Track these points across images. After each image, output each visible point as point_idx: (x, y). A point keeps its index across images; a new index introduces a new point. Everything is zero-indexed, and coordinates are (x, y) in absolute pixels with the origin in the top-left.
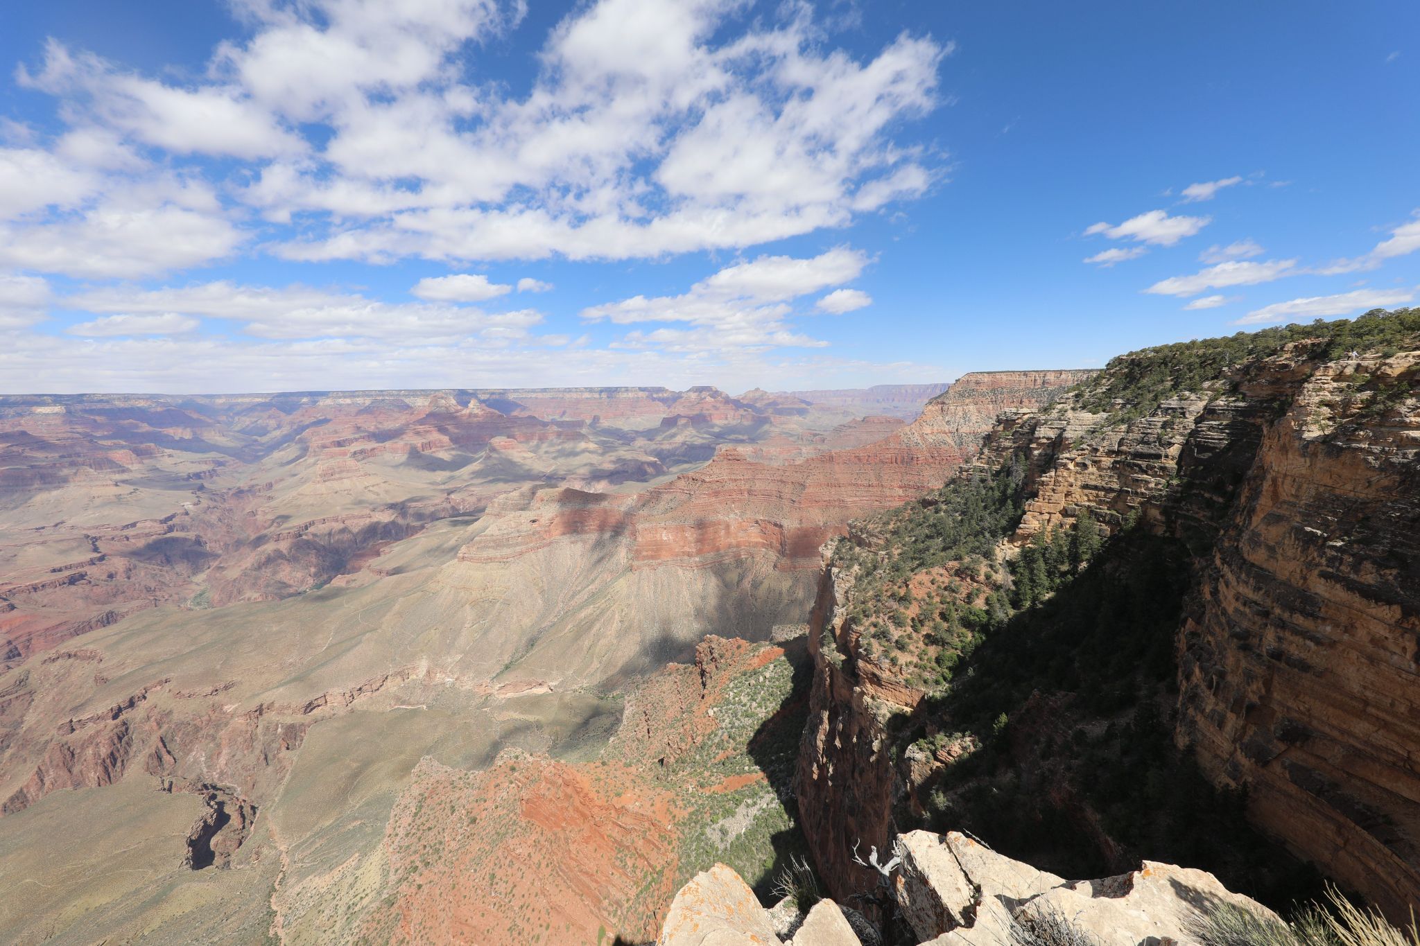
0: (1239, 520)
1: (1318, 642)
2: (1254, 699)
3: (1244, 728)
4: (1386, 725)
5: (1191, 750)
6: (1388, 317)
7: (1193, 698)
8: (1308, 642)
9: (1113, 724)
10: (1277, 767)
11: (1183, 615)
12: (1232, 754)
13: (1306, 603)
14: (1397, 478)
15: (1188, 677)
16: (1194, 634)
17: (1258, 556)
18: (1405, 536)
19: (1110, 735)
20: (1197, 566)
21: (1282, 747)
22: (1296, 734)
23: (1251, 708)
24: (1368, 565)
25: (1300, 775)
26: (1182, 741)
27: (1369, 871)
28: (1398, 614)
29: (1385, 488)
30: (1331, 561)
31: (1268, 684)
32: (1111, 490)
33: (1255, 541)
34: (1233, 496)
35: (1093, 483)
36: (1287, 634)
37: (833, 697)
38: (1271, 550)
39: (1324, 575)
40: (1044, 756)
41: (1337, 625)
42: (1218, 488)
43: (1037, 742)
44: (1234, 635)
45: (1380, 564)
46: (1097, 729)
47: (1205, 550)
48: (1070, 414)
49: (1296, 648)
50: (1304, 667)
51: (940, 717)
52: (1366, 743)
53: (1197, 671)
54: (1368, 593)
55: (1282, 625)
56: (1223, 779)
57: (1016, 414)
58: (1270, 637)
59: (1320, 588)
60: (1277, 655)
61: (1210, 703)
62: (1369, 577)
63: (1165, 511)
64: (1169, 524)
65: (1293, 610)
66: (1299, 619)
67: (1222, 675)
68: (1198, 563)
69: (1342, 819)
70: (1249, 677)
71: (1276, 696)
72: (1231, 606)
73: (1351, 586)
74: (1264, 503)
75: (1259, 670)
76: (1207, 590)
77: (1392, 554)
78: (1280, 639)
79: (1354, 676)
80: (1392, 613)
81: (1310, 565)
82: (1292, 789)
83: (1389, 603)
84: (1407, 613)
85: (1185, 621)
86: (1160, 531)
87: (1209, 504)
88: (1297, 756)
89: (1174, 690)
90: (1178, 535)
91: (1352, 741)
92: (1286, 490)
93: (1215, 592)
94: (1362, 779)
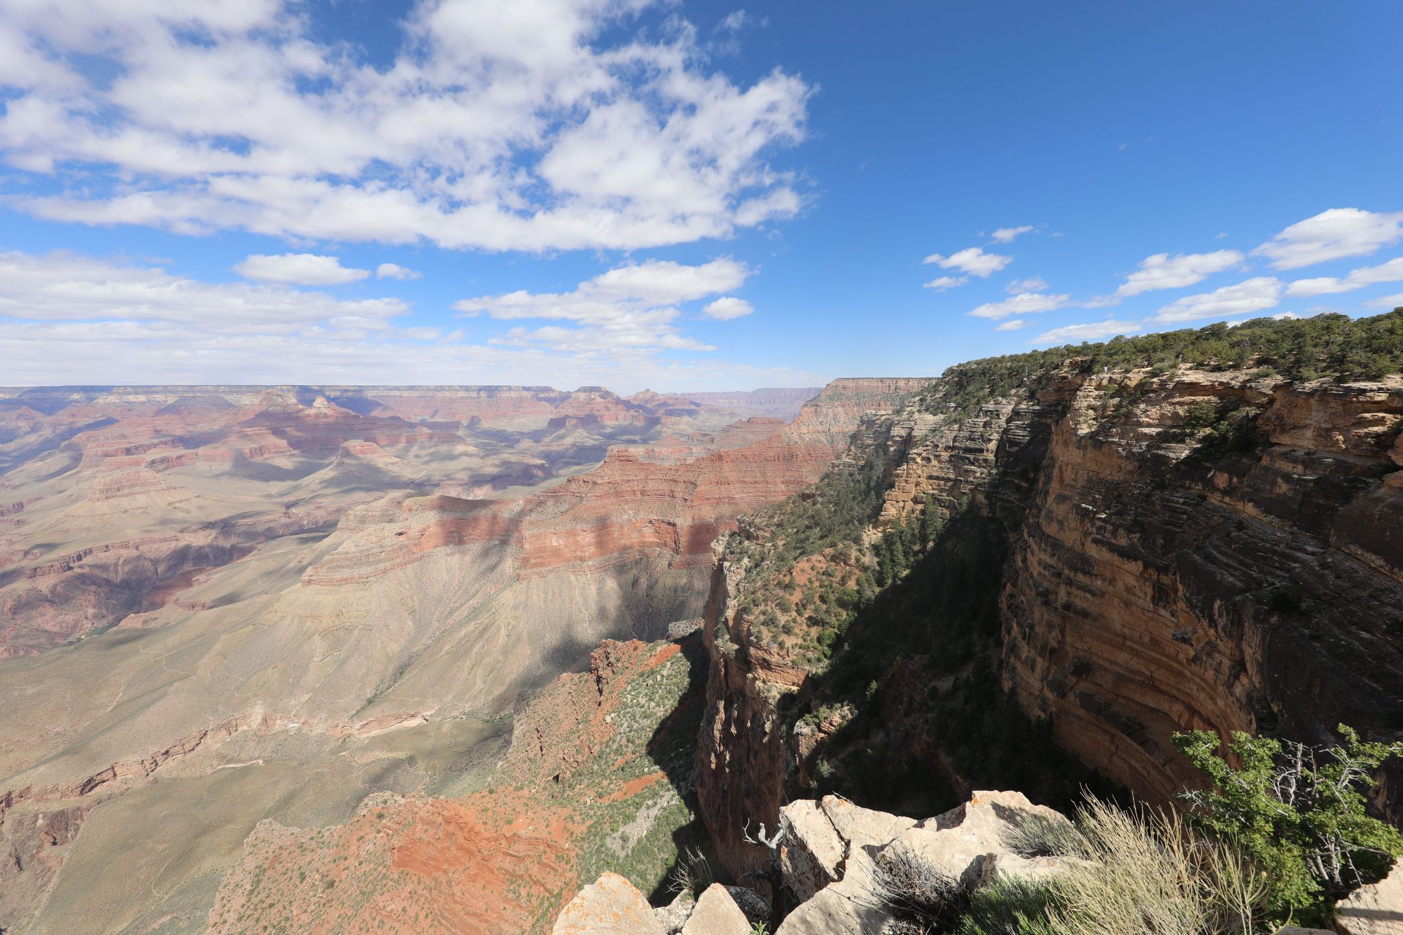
0: (1038, 501)
1: (1094, 595)
2: (1054, 644)
3: (1048, 668)
4: (1136, 653)
5: (1013, 692)
6: (1128, 342)
7: (1013, 648)
8: (1088, 595)
9: (957, 679)
10: (1071, 697)
11: (1004, 581)
12: (1041, 691)
13: (1083, 564)
14: (1137, 464)
15: (1009, 632)
16: (1012, 596)
17: (1052, 529)
18: (1143, 508)
19: (956, 688)
20: (1012, 540)
21: (1074, 680)
22: (1083, 669)
23: (1053, 651)
24: (1121, 532)
25: (1087, 701)
26: (1007, 686)
27: (1132, 768)
28: (1141, 569)
29: (1130, 472)
30: (1099, 529)
31: (1062, 631)
32: (948, 480)
33: (1050, 518)
34: (1034, 481)
35: (935, 474)
36: (1074, 590)
37: (728, 687)
38: (1060, 523)
39: (1095, 541)
40: (907, 714)
41: (1104, 580)
42: (1023, 475)
43: (901, 703)
44: (1039, 594)
45: (1130, 531)
46: (945, 684)
47: (1017, 526)
48: (916, 416)
49: (1081, 600)
50: (1085, 614)
51: (823, 691)
52: (1127, 669)
53: (1015, 625)
54: (1124, 553)
55: (1070, 583)
56: (1036, 713)
57: (876, 415)
58: (1062, 592)
59: (1093, 551)
60: (1068, 607)
61: (1025, 651)
62: (1123, 541)
63: (988, 496)
64: (991, 505)
65: (1076, 570)
66: (1080, 577)
67: (1032, 627)
68: (1012, 537)
69: (1113, 731)
70: (1050, 626)
71: (1068, 639)
72: (1036, 570)
73: (1113, 549)
74: (1055, 486)
75: (1056, 620)
76: (1019, 558)
77: (1135, 521)
78: (1069, 594)
79: (1116, 617)
80: (1137, 567)
81: (1086, 534)
82: (1082, 713)
83: (1136, 559)
84: (1146, 567)
85: (1005, 585)
86: (985, 512)
87: (1018, 489)
88: (1084, 686)
89: (999, 644)
90: (998, 515)
91: (1118, 669)
92: (1069, 475)
93: (1025, 560)
94: (1124, 697)
